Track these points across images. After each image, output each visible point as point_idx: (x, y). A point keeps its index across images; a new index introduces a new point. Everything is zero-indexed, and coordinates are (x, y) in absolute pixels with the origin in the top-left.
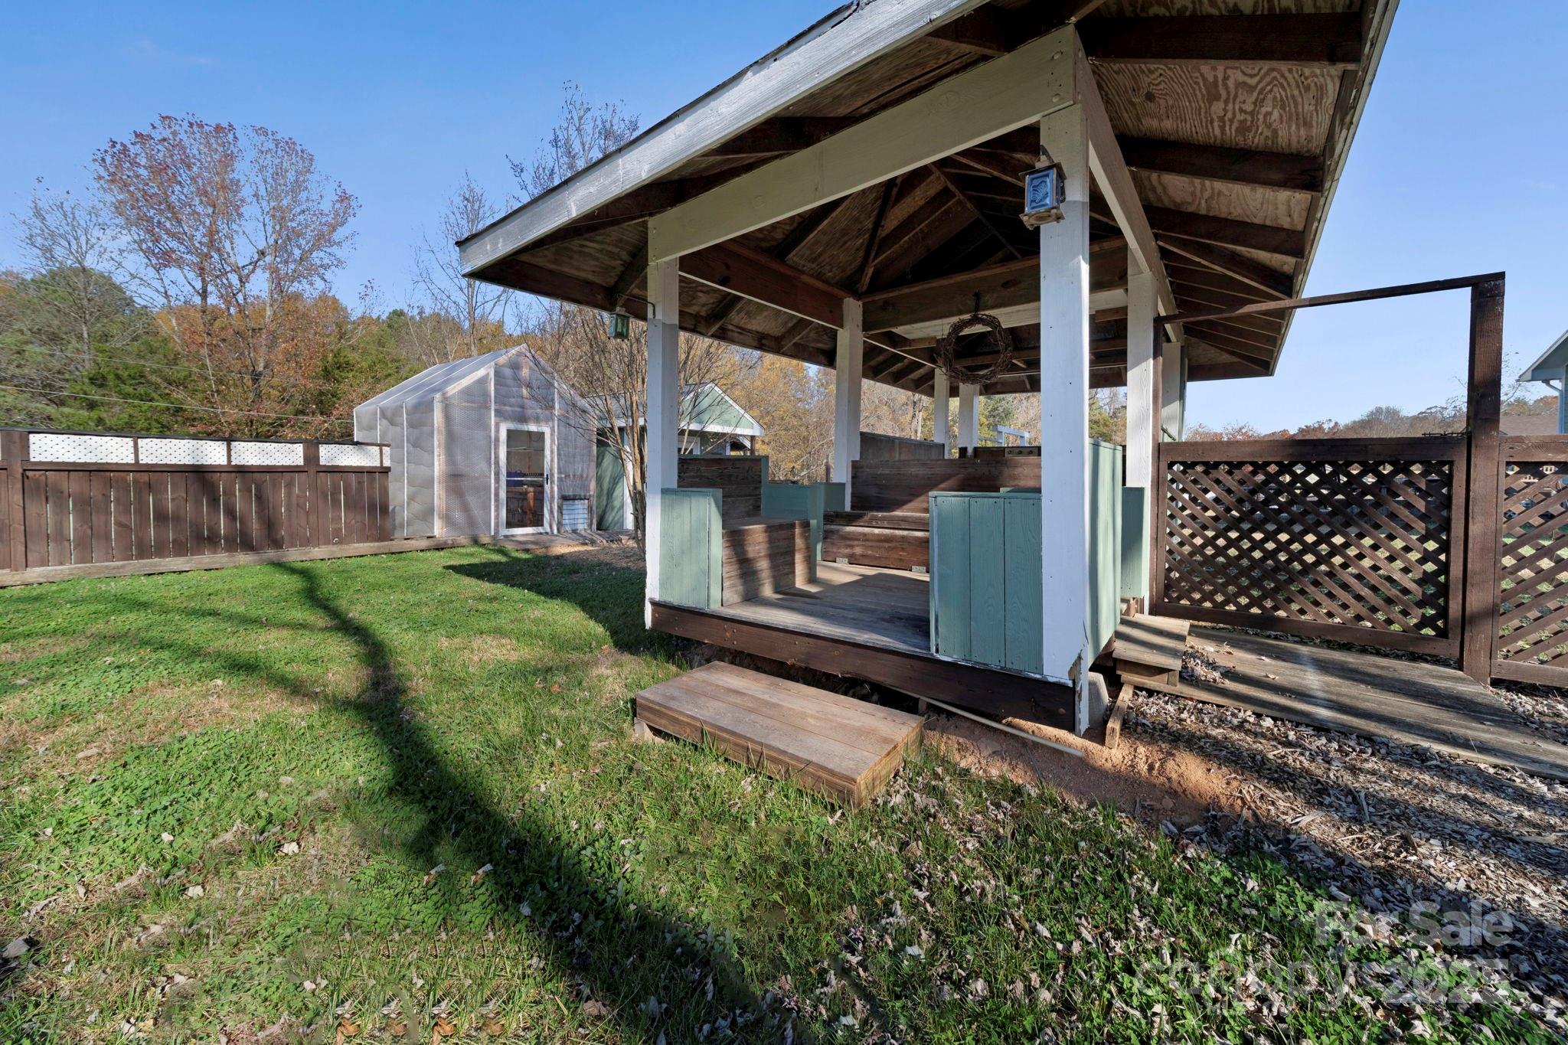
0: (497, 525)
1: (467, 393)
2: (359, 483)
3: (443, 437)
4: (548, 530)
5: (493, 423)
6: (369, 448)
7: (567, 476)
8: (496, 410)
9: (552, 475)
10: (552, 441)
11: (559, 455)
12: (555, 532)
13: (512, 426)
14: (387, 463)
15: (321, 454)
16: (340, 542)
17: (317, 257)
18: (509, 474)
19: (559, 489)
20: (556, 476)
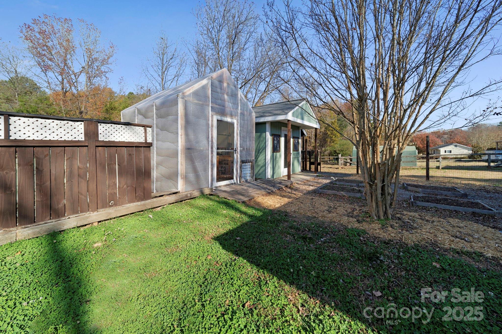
0: (212, 180)
1: (196, 94)
2: (130, 155)
3: (183, 122)
4: (236, 182)
5: (210, 115)
6: (137, 128)
7: (244, 149)
8: (212, 107)
9: (237, 148)
10: (238, 128)
11: (240, 136)
12: (239, 182)
13: (219, 118)
14: (149, 140)
15: (100, 132)
16: (115, 205)
17: (103, 69)
18: (218, 149)
19: (240, 156)
20: (239, 148)
